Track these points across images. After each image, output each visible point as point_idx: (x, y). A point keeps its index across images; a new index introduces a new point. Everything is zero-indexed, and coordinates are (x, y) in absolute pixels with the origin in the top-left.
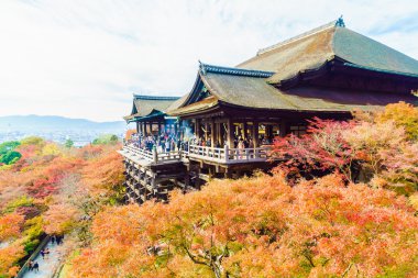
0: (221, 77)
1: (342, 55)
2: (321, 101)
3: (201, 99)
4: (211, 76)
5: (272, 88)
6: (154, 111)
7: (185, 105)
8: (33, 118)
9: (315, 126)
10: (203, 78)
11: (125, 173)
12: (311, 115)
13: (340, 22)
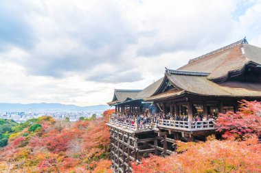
0: (179, 76)
1: (254, 61)
2: (245, 90)
3: (166, 91)
4: (173, 76)
5: (211, 82)
6: (128, 99)
7: (155, 95)
8: (44, 105)
9: (244, 106)
10: (169, 77)
11: (111, 138)
12: (240, 98)
13: (245, 40)
